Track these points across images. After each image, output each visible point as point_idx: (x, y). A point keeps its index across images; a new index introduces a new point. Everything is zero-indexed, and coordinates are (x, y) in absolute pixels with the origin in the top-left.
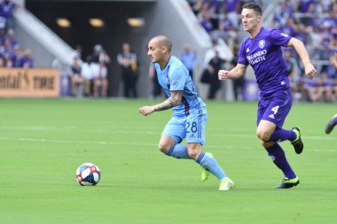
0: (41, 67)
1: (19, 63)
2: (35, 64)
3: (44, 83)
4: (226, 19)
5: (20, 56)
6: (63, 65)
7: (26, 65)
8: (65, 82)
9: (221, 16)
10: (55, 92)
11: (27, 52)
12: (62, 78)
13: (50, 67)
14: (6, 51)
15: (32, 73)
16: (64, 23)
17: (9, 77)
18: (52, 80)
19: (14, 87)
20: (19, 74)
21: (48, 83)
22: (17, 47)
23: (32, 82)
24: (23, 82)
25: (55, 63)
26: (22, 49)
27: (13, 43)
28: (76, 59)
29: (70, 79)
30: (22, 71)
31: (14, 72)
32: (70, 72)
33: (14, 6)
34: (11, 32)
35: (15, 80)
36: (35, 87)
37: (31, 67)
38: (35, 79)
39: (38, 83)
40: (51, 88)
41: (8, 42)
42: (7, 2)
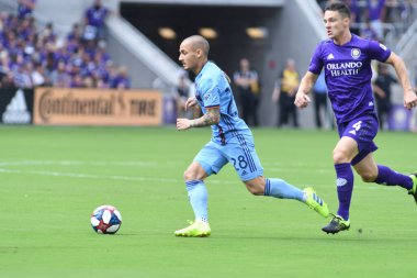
0: (140, 88)
2: (132, 84)
3: (143, 107)
4: (369, 29)
5: (114, 74)
6: (167, 86)
7: (121, 86)
8: (170, 107)
9: (363, 26)
10: (157, 120)
11: (123, 69)
12: (165, 101)
13: (151, 88)
14: (97, 68)
15: (128, 96)
16: (167, 33)
17: (99, 101)
18: (152, 104)
19: (106, 112)
20: (113, 97)
21: (147, 107)
22: (109, 63)
23: (128, 106)
24: (117, 107)
25: (157, 83)
26: (116, 66)
27: (106, 58)
28: (182, 78)
29: (175, 102)
30: (116, 93)
31: (103, 94)
32: (175, 95)
33: (106, 12)
34: (102, 44)
35: (107, 104)
36: (132, 113)
37: (127, 88)
38: (133, 102)
39: (136, 107)
40: (152, 114)
41: (98, 57)
42: (97, 8)
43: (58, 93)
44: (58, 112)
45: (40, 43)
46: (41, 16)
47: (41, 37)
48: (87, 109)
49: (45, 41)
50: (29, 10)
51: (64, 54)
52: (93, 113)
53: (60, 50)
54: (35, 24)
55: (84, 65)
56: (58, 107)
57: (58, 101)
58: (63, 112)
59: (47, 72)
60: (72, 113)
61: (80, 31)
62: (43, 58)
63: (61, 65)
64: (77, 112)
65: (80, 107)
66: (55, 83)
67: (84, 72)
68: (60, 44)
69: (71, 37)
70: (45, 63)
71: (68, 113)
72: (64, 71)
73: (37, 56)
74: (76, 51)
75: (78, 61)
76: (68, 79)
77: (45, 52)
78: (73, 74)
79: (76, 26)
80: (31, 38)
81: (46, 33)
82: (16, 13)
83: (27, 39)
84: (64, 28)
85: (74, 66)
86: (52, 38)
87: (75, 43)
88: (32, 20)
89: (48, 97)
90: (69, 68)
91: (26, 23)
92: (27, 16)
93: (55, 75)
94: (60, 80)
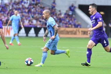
0: (84, 28)
1: (76, 26)
2: (82, 27)
3: (85, 33)
5: (77, 24)
7: (79, 27)
10: (88, 36)
11: (79, 23)
13: (87, 28)
14: (72, 22)
15: (81, 30)
17: (73, 31)
19: (75, 34)
20: (77, 30)
21: (86, 33)
22: (76, 21)
23: (81, 32)
24: (78, 33)
25: (88, 26)
27: (75, 20)
30: (77, 29)
31: (75, 29)
33: (75, 7)
34: (74, 16)
35: (75, 32)
36: (82, 34)
37: (80, 27)
38: (82, 31)
40: (87, 34)
41: (73, 19)
42: (72, 6)
43: (62, 29)
44: (62, 34)
45: (57, 16)
46: (57, 8)
47: (57, 14)
48: (70, 33)
49: (59, 15)
50: (54, 7)
51: (64, 18)
52: (71, 34)
53: (63, 17)
54: (56, 10)
55: (69, 21)
56: (62, 32)
57: (62, 31)
58: (63, 34)
59: (59, 23)
60: (66, 34)
61: (68, 13)
62: (58, 19)
63: (63, 21)
64: (67, 34)
65: (68, 33)
66: (61, 26)
67: (69, 23)
68: (63, 16)
69: (65, 14)
70: (59, 21)
71: (64, 34)
72: (64, 23)
73: (56, 19)
74: (67, 18)
75: (67, 20)
76: (65, 25)
77: (59, 18)
78: (66, 24)
79: (67, 11)
80: (55, 14)
81: (59, 13)
82: (51, 7)
83: (54, 15)
84: (64, 12)
85: (66, 21)
86: (60, 14)
87: (66, 16)
88: (55, 9)
89: (59, 30)
90: (65, 22)
91: (53, 10)
92: (54, 8)
93: (61, 24)
94: (63, 25)
